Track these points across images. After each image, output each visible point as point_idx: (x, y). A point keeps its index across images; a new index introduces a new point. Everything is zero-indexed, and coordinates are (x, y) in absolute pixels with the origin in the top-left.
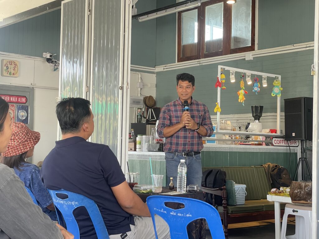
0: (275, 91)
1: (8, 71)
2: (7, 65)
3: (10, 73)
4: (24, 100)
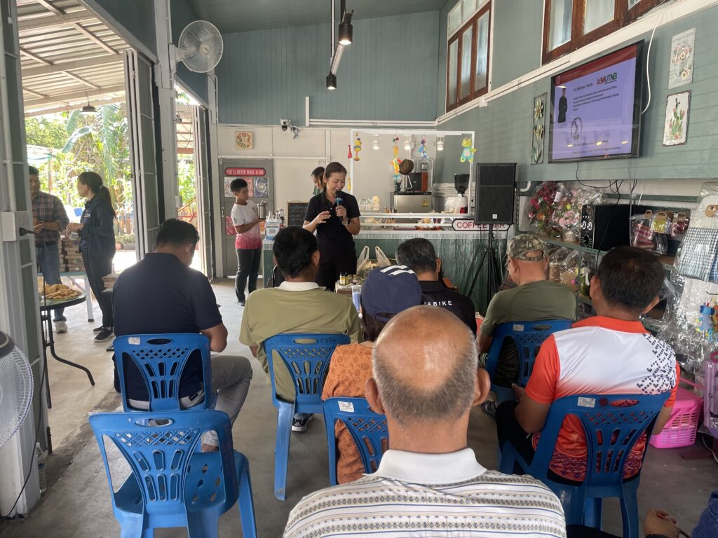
0: (465, 155)
2: (240, 137)
3: (243, 145)
4: (261, 172)
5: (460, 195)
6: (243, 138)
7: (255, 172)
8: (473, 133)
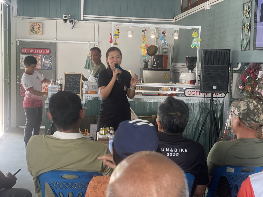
0: (194, 43)
1: (34, 31)
2: (33, 26)
3: (35, 32)
4: (48, 52)
5: (190, 71)
6: (35, 27)
7: (43, 51)
8: (200, 27)
